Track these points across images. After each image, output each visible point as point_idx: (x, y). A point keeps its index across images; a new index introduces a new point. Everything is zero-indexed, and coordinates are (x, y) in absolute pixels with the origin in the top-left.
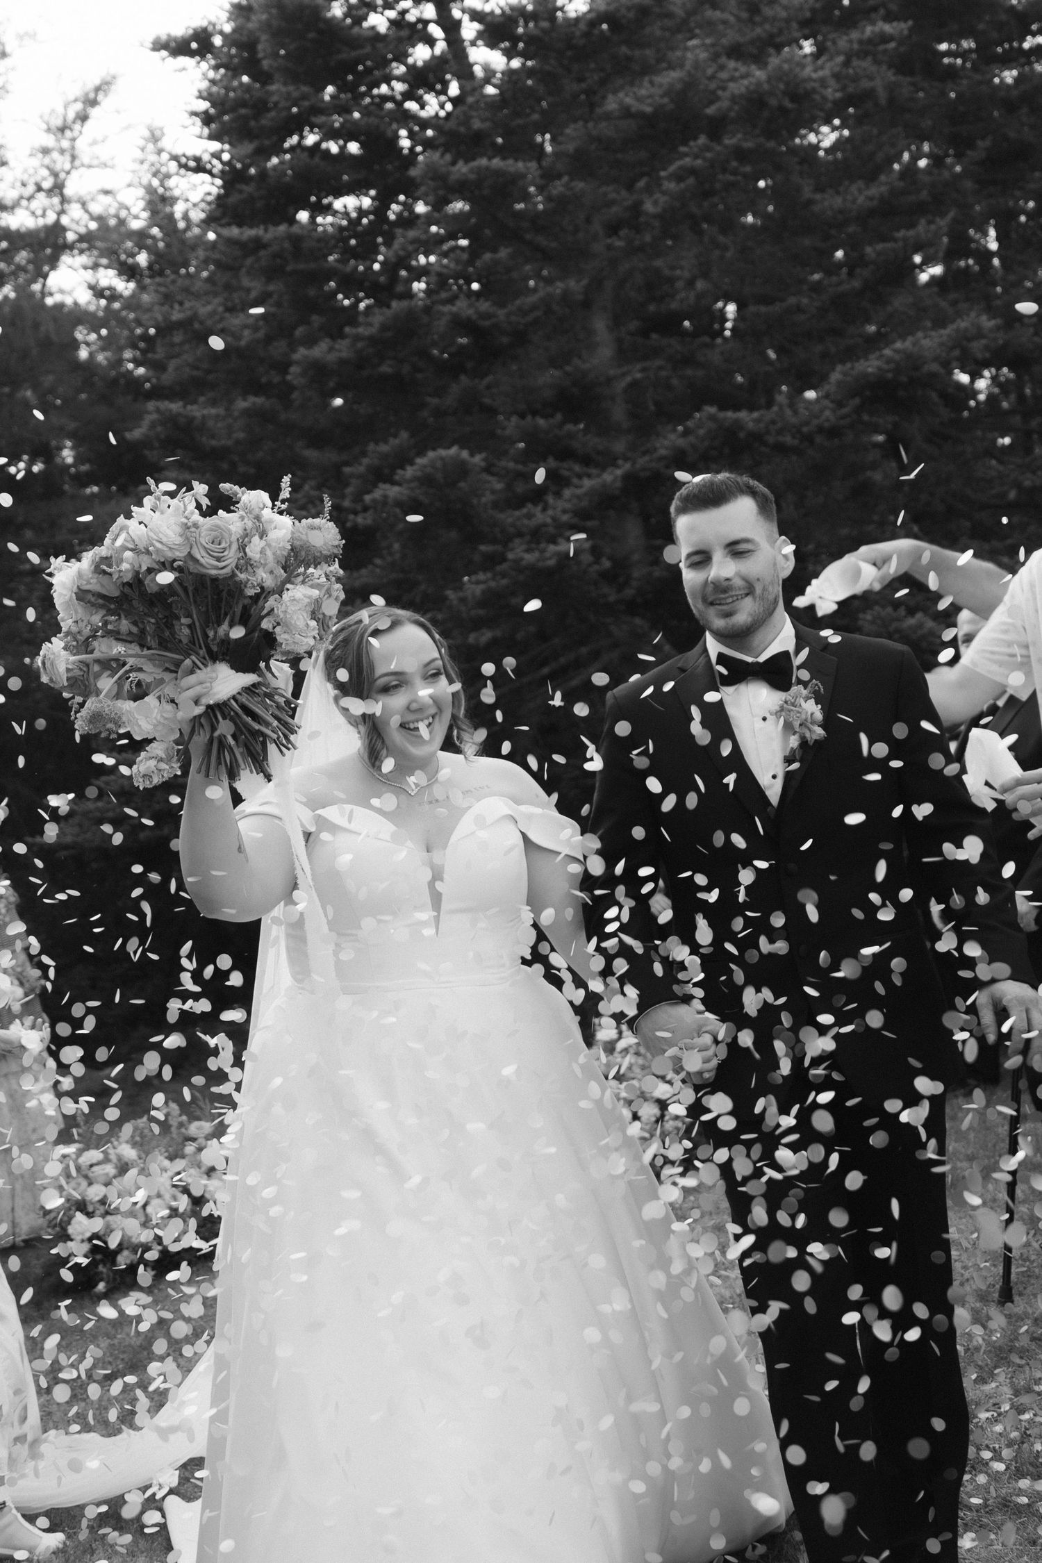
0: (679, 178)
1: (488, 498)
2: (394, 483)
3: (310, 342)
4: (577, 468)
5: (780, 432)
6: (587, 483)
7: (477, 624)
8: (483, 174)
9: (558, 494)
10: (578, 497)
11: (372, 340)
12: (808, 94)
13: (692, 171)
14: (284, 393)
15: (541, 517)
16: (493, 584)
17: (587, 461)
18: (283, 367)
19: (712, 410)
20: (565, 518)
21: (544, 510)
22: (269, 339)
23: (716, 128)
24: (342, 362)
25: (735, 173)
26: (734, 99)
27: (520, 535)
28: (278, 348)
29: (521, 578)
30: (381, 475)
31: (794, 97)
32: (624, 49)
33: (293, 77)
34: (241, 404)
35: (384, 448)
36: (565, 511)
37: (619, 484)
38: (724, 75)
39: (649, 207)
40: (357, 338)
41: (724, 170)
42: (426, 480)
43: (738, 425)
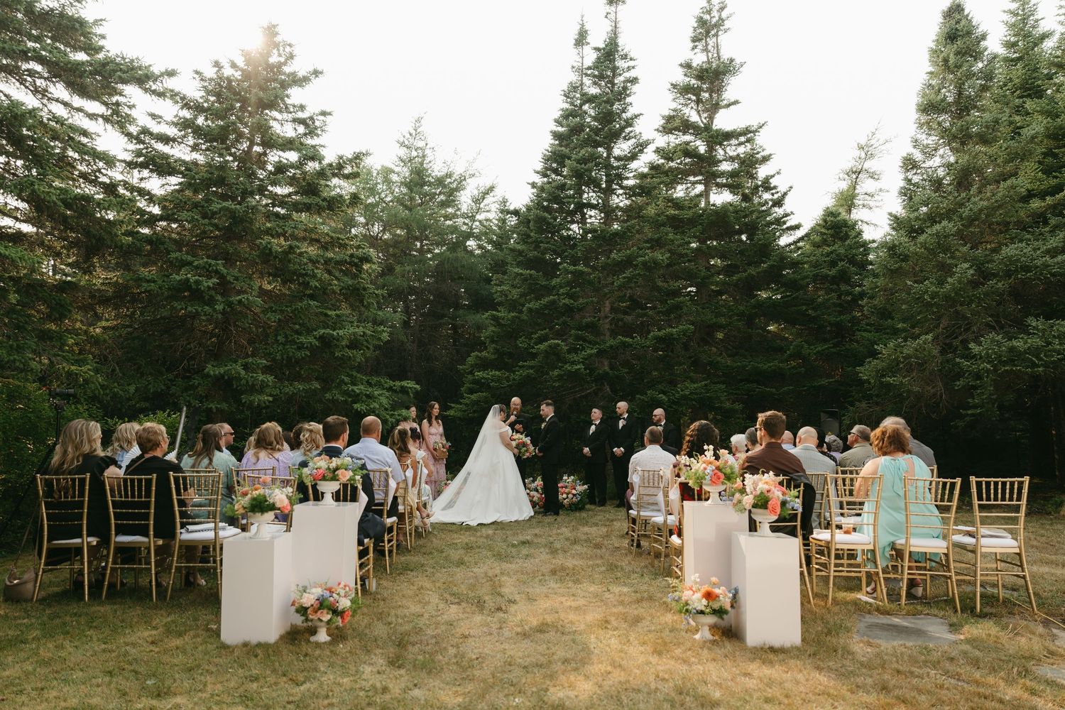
3: (531, 301)
5: (637, 345)
11: (544, 305)
13: (627, 277)
14: (521, 312)
18: (523, 306)
19: (621, 337)
22: (521, 296)
25: (637, 279)
28: (522, 300)
30: (542, 340)
34: (512, 314)
35: (542, 332)
38: (641, 252)
39: (615, 284)
40: (541, 304)
42: (550, 346)
43: (626, 342)
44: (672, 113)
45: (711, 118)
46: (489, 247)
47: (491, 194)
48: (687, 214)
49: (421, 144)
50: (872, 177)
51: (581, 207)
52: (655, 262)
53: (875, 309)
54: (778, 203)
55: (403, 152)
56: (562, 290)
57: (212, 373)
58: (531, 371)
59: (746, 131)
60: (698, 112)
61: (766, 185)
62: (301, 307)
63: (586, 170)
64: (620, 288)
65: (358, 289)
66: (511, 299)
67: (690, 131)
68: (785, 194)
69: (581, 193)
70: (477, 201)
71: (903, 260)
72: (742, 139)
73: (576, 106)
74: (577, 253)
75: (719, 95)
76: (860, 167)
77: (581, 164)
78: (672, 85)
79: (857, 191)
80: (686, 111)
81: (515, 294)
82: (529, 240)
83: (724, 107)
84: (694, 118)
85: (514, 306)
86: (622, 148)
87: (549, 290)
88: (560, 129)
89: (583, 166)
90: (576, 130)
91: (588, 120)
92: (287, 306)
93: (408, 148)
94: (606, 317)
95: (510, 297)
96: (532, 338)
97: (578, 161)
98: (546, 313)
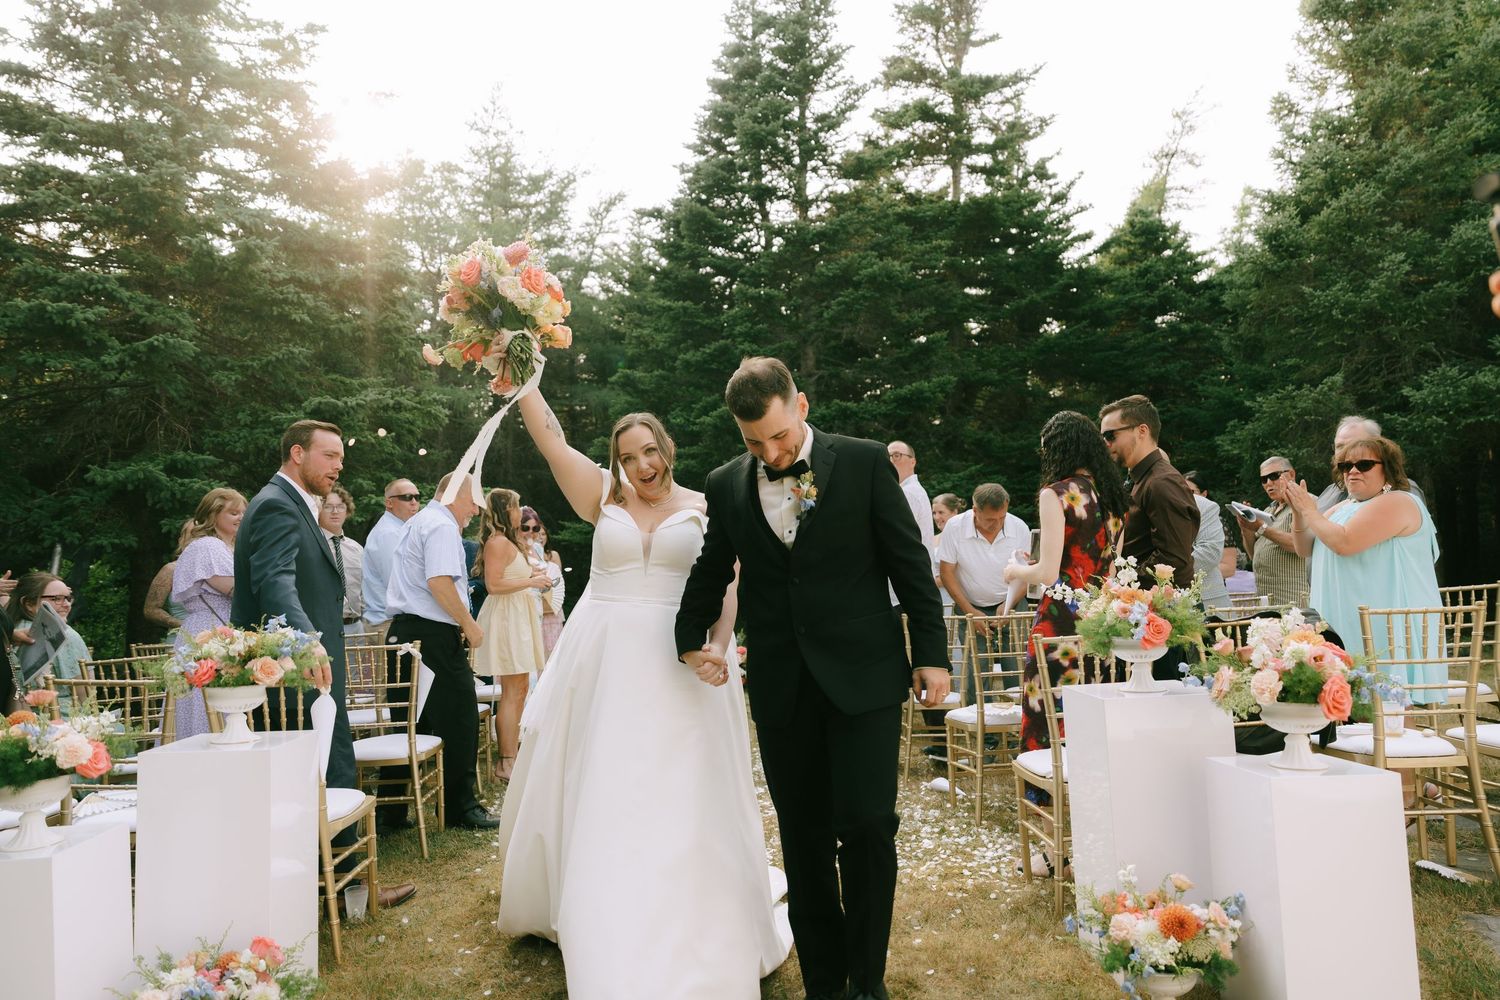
3: (687, 350)
5: (865, 413)
11: (710, 354)
13: (844, 303)
14: (673, 369)
18: (675, 359)
19: (838, 401)
22: (671, 345)
23: (857, 286)
25: (861, 305)
28: (673, 351)
30: (705, 411)
31: (889, 278)
34: (656, 373)
35: (709, 399)
38: (865, 262)
39: (825, 315)
41: (858, 304)
42: (721, 417)
43: (847, 408)
44: (898, 53)
45: (958, 60)
46: (618, 288)
47: (619, 205)
48: (928, 211)
49: (502, 126)
50: (1191, 162)
51: (764, 194)
52: (890, 276)
53: (1242, 340)
54: (1059, 198)
55: (477, 141)
56: (738, 328)
57: (99, 479)
58: (693, 462)
59: (1016, 79)
60: (938, 50)
61: (1042, 173)
62: (277, 359)
63: (769, 134)
64: (834, 321)
65: (388, 331)
66: (652, 350)
67: (928, 81)
68: (1072, 183)
69: (759, 175)
70: (597, 215)
71: (1292, 256)
72: (1008, 92)
73: (745, 38)
74: (759, 268)
75: (970, 21)
76: (1173, 148)
77: (760, 123)
78: (897, 6)
79: (1167, 186)
80: (921, 48)
81: (661, 340)
82: (681, 254)
83: (976, 44)
84: (931, 58)
85: (659, 359)
86: (822, 101)
87: (715, 332)
88: (724, 77)
89: (764, 126)
90: (750, 71)
91: (767, 57)
92: (253, 360)
93: (485, 132)
94: (810, 375)
95: (652, 346)
96: (692, 410)
97: (755, 119)
98: (713, 369)
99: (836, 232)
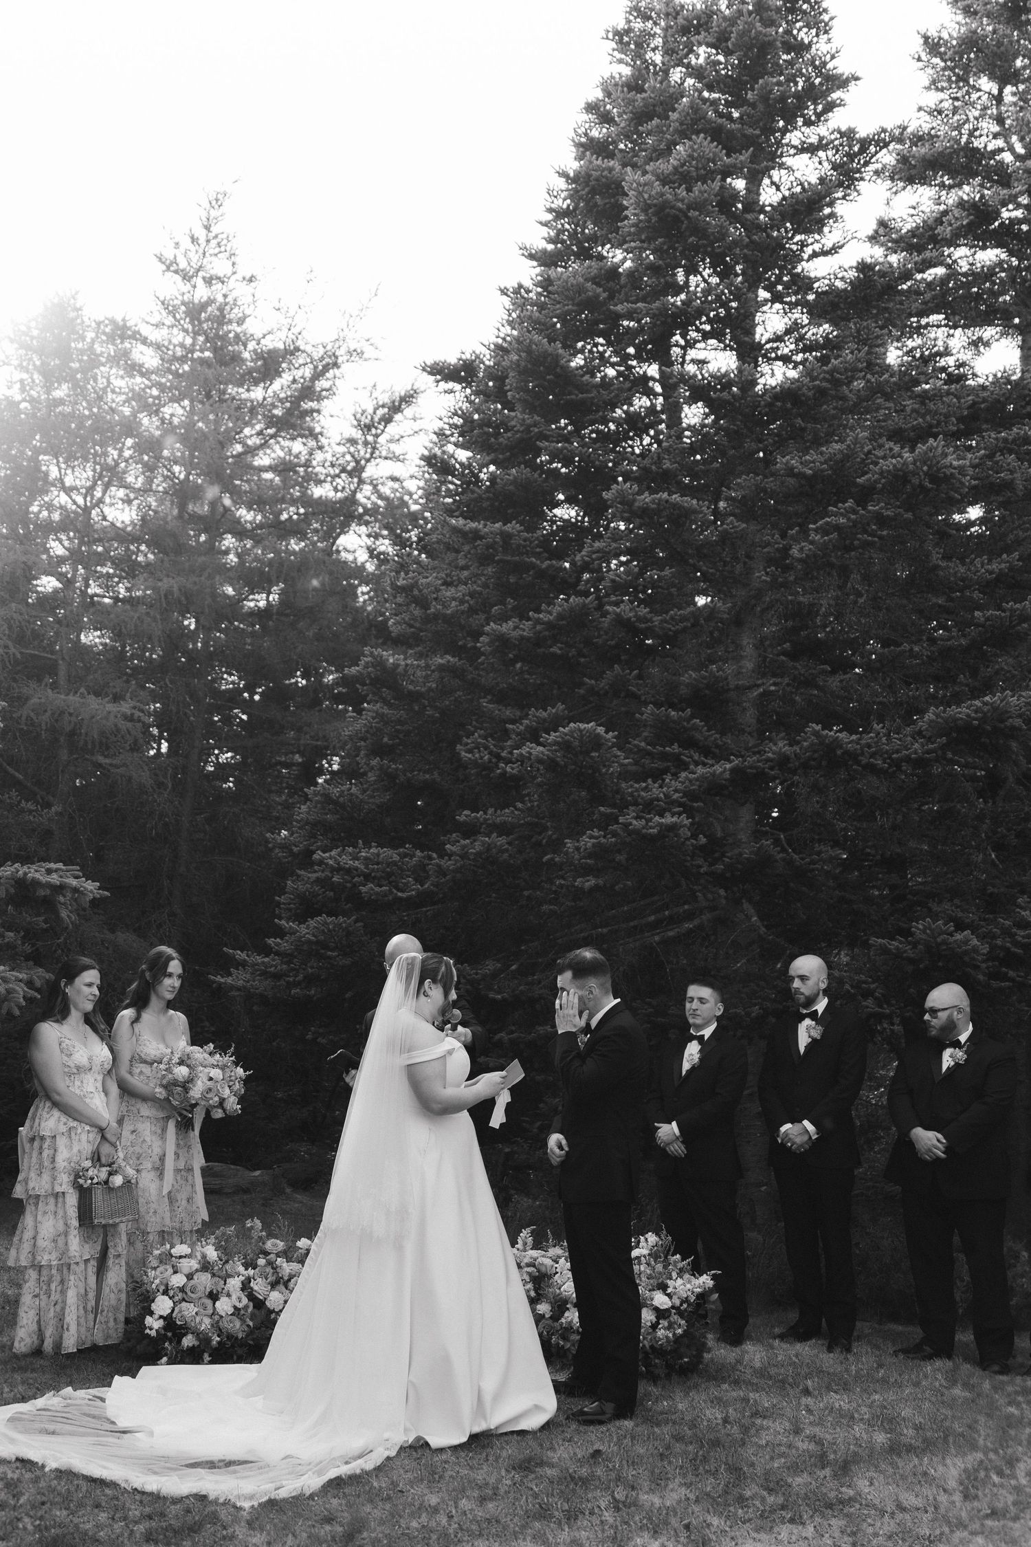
0: (825, 531)
1: (615, 768)
2: (539, 744)
4: (696, 757)
5: (873, 755)
6: (700, 770)
7: (586, 871)
8: (662, 506)
9: (675, 776)
10: (690, 781)
12: (948, 479)
15: (656, 791)
16: (603, 840)
17: (707, 752)
19: (817, 727)
20: (676, 796)
21: (661, 787)
23: (865, 496)
24: (522, 638)
25: (873, 533)
26: (882, 473)
27: (636, 804)
29: (628, 839)
31: (934, 478)
32: (799, 420)
33: (531, 408)
36: (676, 791)
37: (727, 775)
38: (879, 453)
39: (795, 552)
40: (538, 621)
41: (865, 531)
58: (501, 841)
96: (506, 734)
97: (664, 180)
98: (554, 654)
99: (822, 392)
